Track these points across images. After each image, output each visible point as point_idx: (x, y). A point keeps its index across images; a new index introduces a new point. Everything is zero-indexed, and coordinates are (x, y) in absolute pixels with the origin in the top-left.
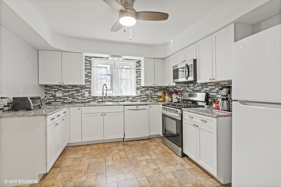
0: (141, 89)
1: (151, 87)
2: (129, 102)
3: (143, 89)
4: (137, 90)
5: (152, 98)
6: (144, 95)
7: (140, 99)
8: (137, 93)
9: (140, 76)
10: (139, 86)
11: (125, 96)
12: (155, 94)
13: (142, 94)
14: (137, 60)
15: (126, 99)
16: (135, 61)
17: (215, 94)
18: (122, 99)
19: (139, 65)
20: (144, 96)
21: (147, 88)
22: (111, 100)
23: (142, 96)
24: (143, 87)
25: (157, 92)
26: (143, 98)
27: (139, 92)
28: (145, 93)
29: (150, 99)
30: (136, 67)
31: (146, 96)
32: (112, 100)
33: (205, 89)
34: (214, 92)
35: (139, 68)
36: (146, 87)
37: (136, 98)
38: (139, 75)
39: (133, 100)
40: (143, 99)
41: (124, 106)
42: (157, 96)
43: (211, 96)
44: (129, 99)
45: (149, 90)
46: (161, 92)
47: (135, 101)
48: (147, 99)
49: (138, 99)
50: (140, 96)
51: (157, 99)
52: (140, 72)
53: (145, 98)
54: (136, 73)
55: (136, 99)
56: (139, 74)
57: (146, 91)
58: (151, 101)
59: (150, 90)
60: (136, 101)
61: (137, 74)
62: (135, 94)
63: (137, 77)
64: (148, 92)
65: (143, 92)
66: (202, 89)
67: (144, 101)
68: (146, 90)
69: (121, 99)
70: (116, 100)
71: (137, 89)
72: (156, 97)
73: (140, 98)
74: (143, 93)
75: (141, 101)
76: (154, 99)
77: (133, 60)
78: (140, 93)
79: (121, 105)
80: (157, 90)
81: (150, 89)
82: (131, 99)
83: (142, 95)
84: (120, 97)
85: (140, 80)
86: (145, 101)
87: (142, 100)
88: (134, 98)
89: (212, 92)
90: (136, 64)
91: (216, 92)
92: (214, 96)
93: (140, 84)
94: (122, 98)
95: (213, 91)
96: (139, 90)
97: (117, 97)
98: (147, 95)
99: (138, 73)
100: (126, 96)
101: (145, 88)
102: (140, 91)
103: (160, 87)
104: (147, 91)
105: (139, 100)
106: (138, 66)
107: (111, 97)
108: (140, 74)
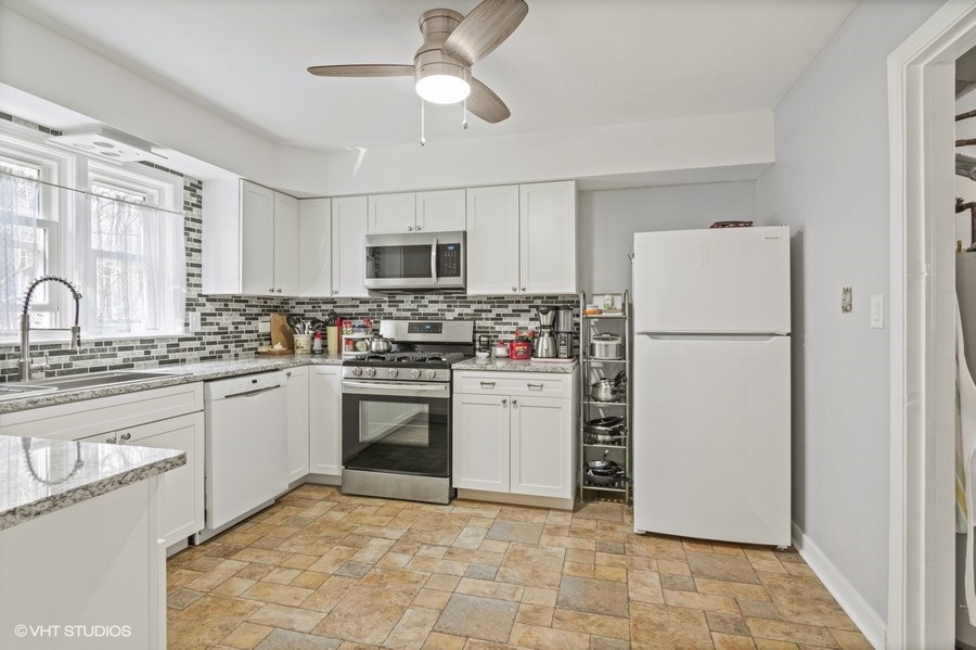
0: (204, 305)
1: (238, 299)
2: (152, 366)
3: (210, 308)
4: (187, 310)
5: (240, 343)
6: (215, 334)
7: (197, 349)
8: (187, 325)
9: (200, 251)
10: (194, 293)
11: (134, 340)
12: (250, 328)
13: (207, 329)
14: (191, 178)
15: (140, 353)
16: (181, 181)
17: (490, 324)
18: (122, 355)
19: (194, 200)
20: (212, 338)
21: (225, 303)
22: (59, 366)
23: (206, 339)
24: (211, 299)
25: (256, 317)
26: (208, 343)
27: (195, 317)
28: (218, 324)
29: (232, 347)
30: (185, 208)
31: (218, 338)
32: (66, 365)
33: (458, 311)
34: (487, 319)
35: (195, 213)
36: (220, 300)
37: (183, 345)
38: (196, 246)
39: (172, 356)
40: (209, 348)
41: (205, 381)
42: (254, 336)
43: (480, 327)
44: (154, 352)
45: (229, 310)
46: (267, 318)
47: (176, 361)
48: (221, 347)
49: (190, 349)
50: (198, 336)
51: (255, 344)
52: (199, 231)
53: (215, 343)
54: (186, 234)
55: (184, 350)
56: (195, 241)
57: (221, 315)
58: (236, 355)
59: (234, 310)
60: (184, 361)
61: (189, 240)
62: (178, 330)
63: (190, 252)
64: (226, 320)
65: (209, 319)
66: (450, 311)
67: (211, 358)
68: (219, 312)
69: (115, 356)
70: (89, 364)
71: (190, 305)
72: (251, 341)
73: (197, 344)
74: (211, 324)
75: (203, 359)
76: (246, 345)
77: (172, 172)
78: (199, 322)
79: (188, 381)
80: (255, 311)
81: (232, 305)
82: (162, 350)
83: (204, 334)
84: (109, 343)
85: (200, 266)
86: (215, 357)
87: (206, 353)
88: (173, 347)
89: (482, 319)
90: (184, 195)
91: (492, 319)
92: (487, 328)
93: (200, 286)
94: (121, 349)
95: (484, 315)
96: (194, 310)
97: (97, 344)
98: (223, 332)
99: (193, 235)
100: (142, 341)
101: (214, 300)
102: (198, 314)
103: (265, 299)
104: (224, 317)
105: (196, 354)
106: (193, 205)
107: (59, 345)
108: (200, 241)
